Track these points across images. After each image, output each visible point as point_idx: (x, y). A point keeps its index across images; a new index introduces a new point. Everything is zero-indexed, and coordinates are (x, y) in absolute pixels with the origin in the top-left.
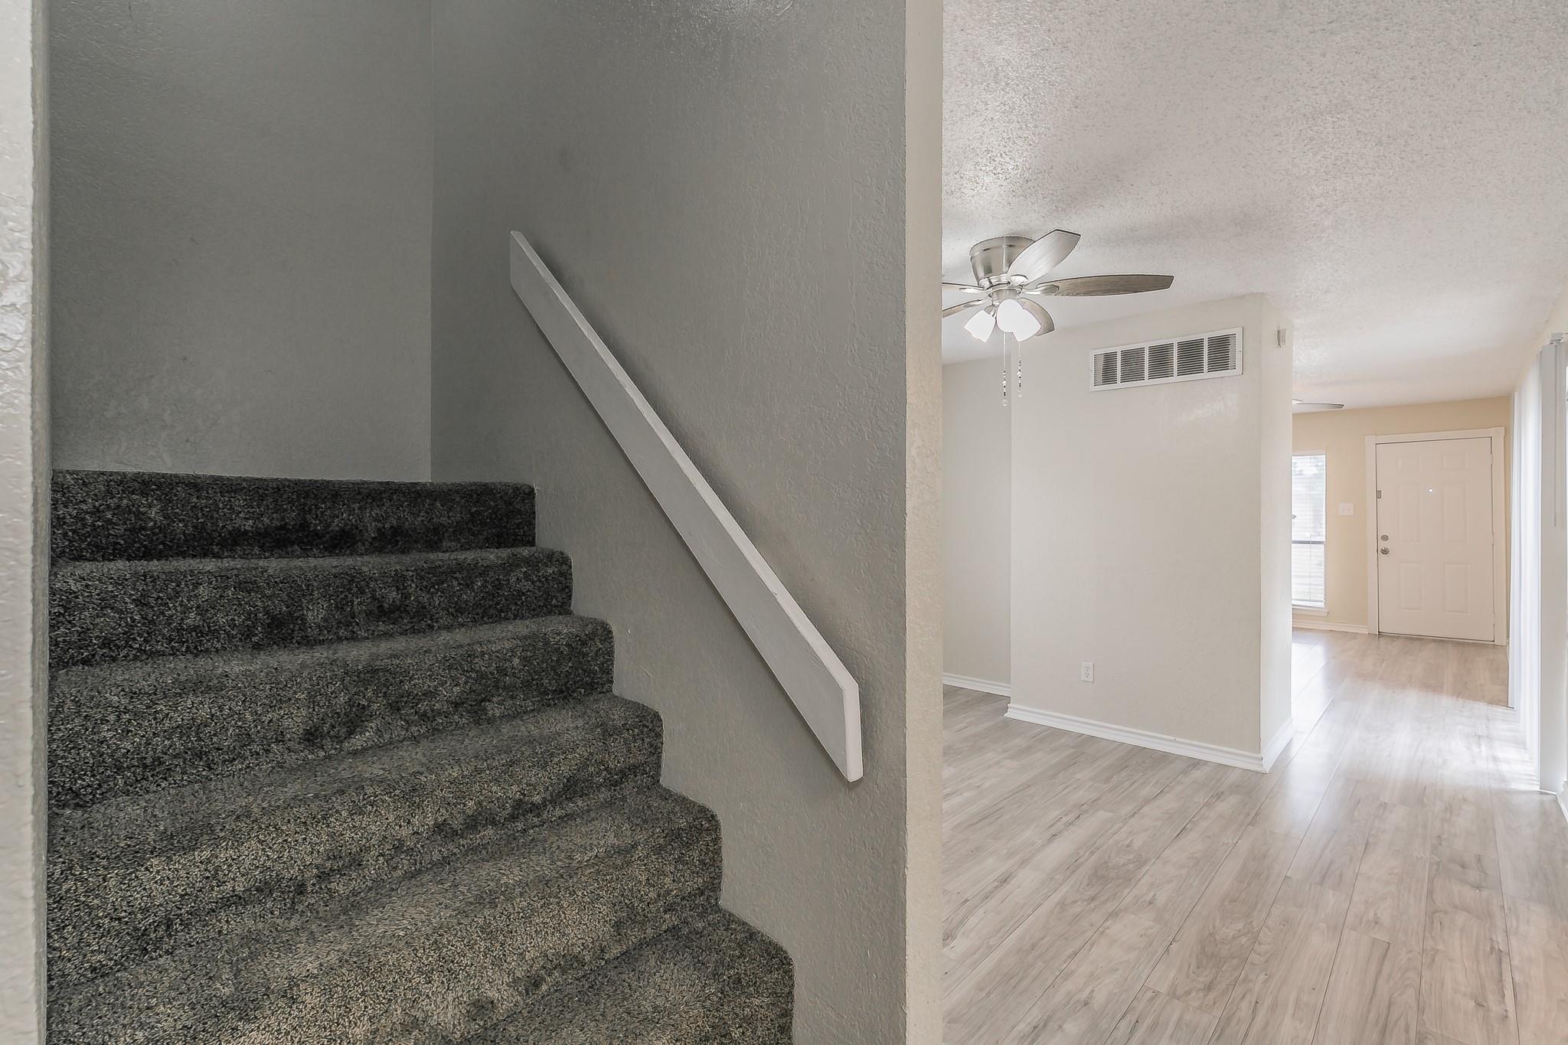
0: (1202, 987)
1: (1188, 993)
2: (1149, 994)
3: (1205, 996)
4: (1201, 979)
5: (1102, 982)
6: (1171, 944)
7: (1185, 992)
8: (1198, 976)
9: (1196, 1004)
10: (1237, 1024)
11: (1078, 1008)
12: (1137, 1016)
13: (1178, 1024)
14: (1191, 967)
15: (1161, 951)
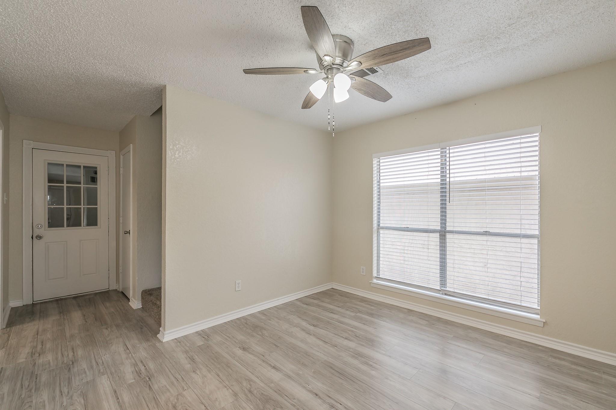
0: (176, 405)
1: (178, 399)
2: (186, 388)
3: (172, 404)
4: (180, 407)
5: (200, 378)
6: (205, 406)
7: (178, 398)
8: (182, 407)
9: (171, 399)
10: (154, 406)
11: (194, 369)
12: (180, 381)
13: (168, 390)
14: (188, 407)
15: (204, 401)
